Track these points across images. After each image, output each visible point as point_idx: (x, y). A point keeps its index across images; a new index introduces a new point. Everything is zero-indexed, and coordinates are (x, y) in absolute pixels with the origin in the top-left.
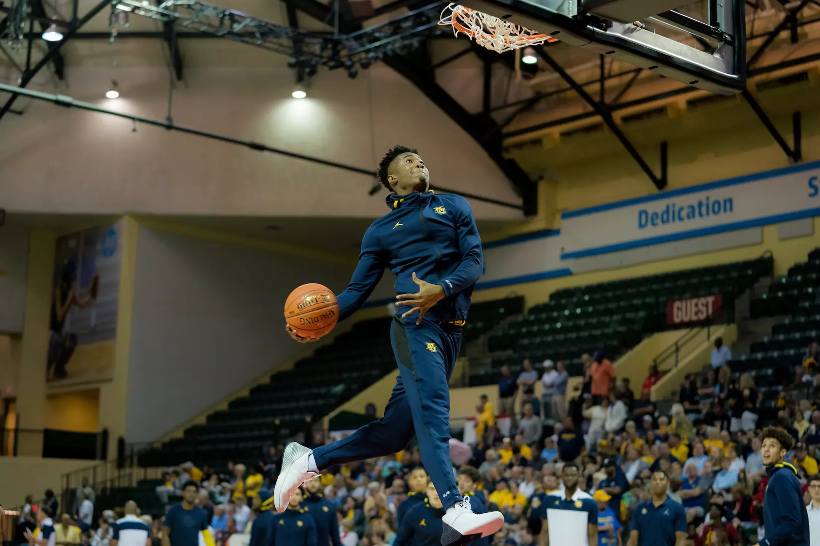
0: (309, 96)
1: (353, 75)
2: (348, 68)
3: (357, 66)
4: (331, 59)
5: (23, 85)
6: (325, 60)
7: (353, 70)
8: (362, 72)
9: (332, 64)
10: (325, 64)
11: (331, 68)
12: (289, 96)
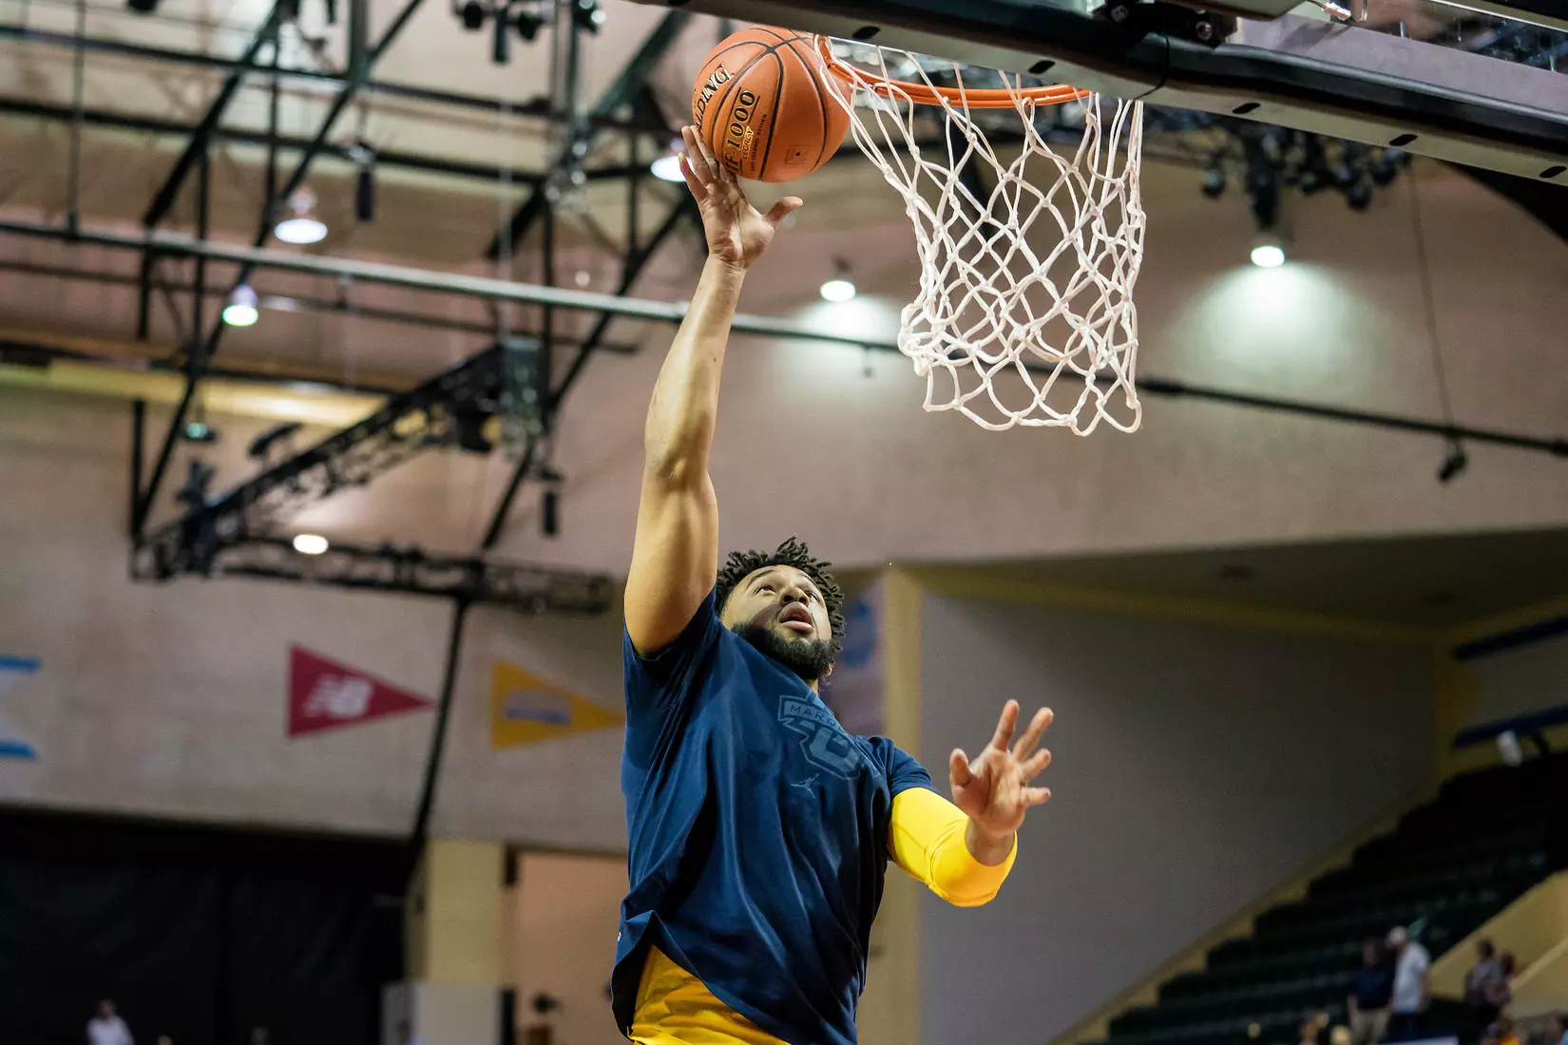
0: (1291, 256)
1: (1359, 203)
2: (1344, 187)
3: (1367, 180)
4: (1302, 168)
5: (623, 291)
6: (1289, 172)
7: (1358, 191)
8: (1377, 193)
9: (1309, 178)
10: (1293, 182)
11: (1309, 190)
12: (1245, 261)
